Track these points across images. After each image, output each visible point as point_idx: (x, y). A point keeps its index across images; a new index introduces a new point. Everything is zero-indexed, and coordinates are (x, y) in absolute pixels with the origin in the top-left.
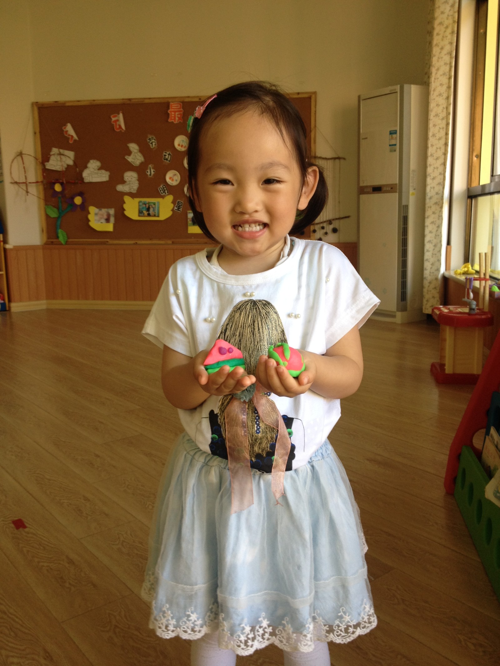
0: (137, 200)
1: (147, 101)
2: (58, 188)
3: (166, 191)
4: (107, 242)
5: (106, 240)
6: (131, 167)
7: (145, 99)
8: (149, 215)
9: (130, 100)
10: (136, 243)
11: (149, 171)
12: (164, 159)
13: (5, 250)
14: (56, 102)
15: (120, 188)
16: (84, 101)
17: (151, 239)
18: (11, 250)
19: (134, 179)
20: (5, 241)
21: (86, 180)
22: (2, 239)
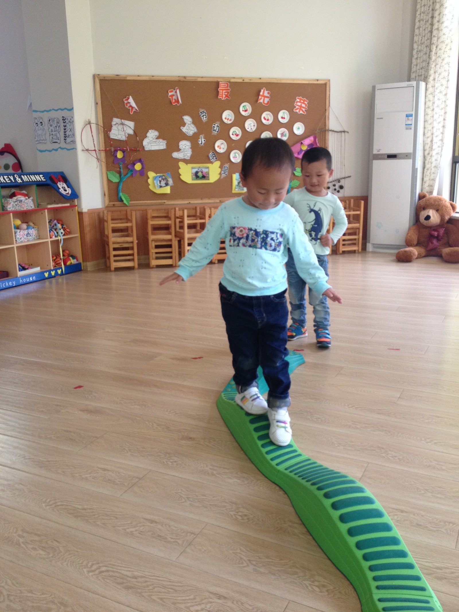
0: (190, 166)
1: (200, 80)
2: (120, 155)
3: (215, 158)
4: (165, 203)
5: (163, 201)
6: (185, 137)
7: (198, 77)
9: (185, 77)
10: (190, 203)
11: (200, 140)
12: (213, 130)
13: (80, 214)
14: (117, 75)
15: (175, 155)
16: (144, 76)
17: (202, 199)
18: (85, 213)
19: (187, 147)
20: (79, 205)
21: (146, 149)
22: (76, 204)
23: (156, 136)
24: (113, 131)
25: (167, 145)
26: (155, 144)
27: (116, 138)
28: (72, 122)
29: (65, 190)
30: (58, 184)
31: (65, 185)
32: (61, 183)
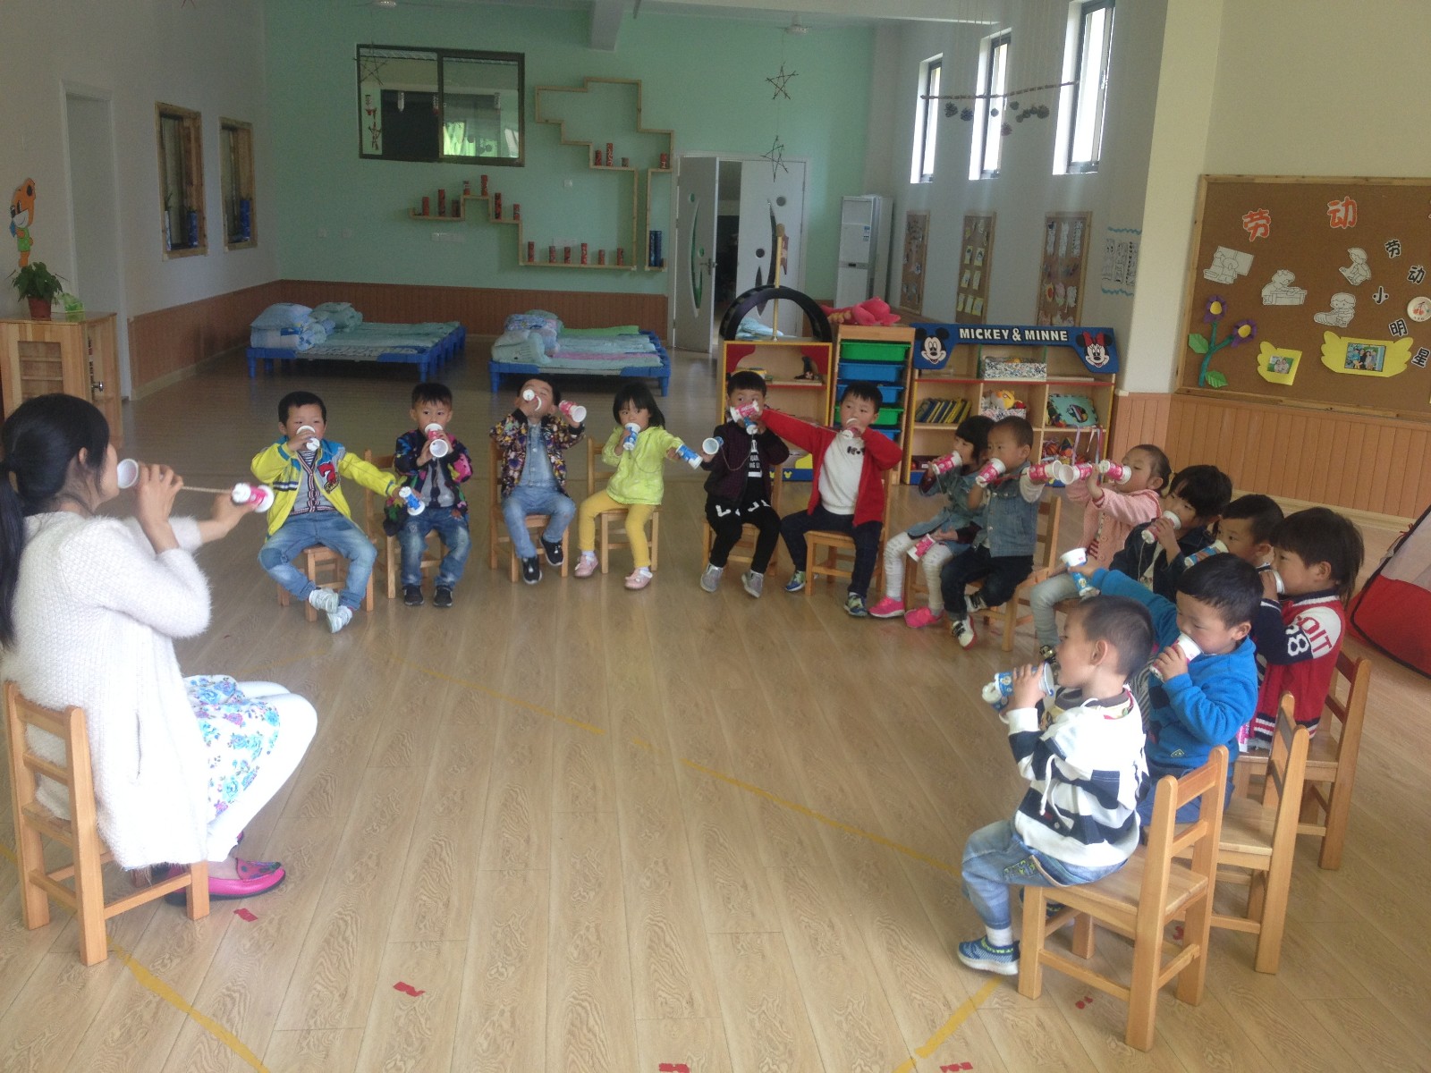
0: (1346, 340)
1: (1396, 183)
2: (1215, 308)
3: (1403, 331)
4: (1281, 401)
5: (1277, 397)
6: (1346, 286)
7: (1394, 178)
8: (1363, 367)
9: (1367, 179)
10: (1331, 408)
11: (1378, 295)
12: (1410, 278)
13: (1115, 398)
14: (1239, 176)
15: (1320, 318)
16: (1288, 176)
17: (1358, 406)
18: (1124, 398)
19: (1347, 306)
20: (1118, 385)
21: (1266, 302)
22: (1113, 382)
23: (1289, 281)
24: (1213, 268)
25: (1307, 299)
26: (1284, 296)
27: (1216, 280)
28: (1137, 252)
29: (1097, 358)
30: (1089, 350)
31: (1102, 351)
32: (1096, 347)
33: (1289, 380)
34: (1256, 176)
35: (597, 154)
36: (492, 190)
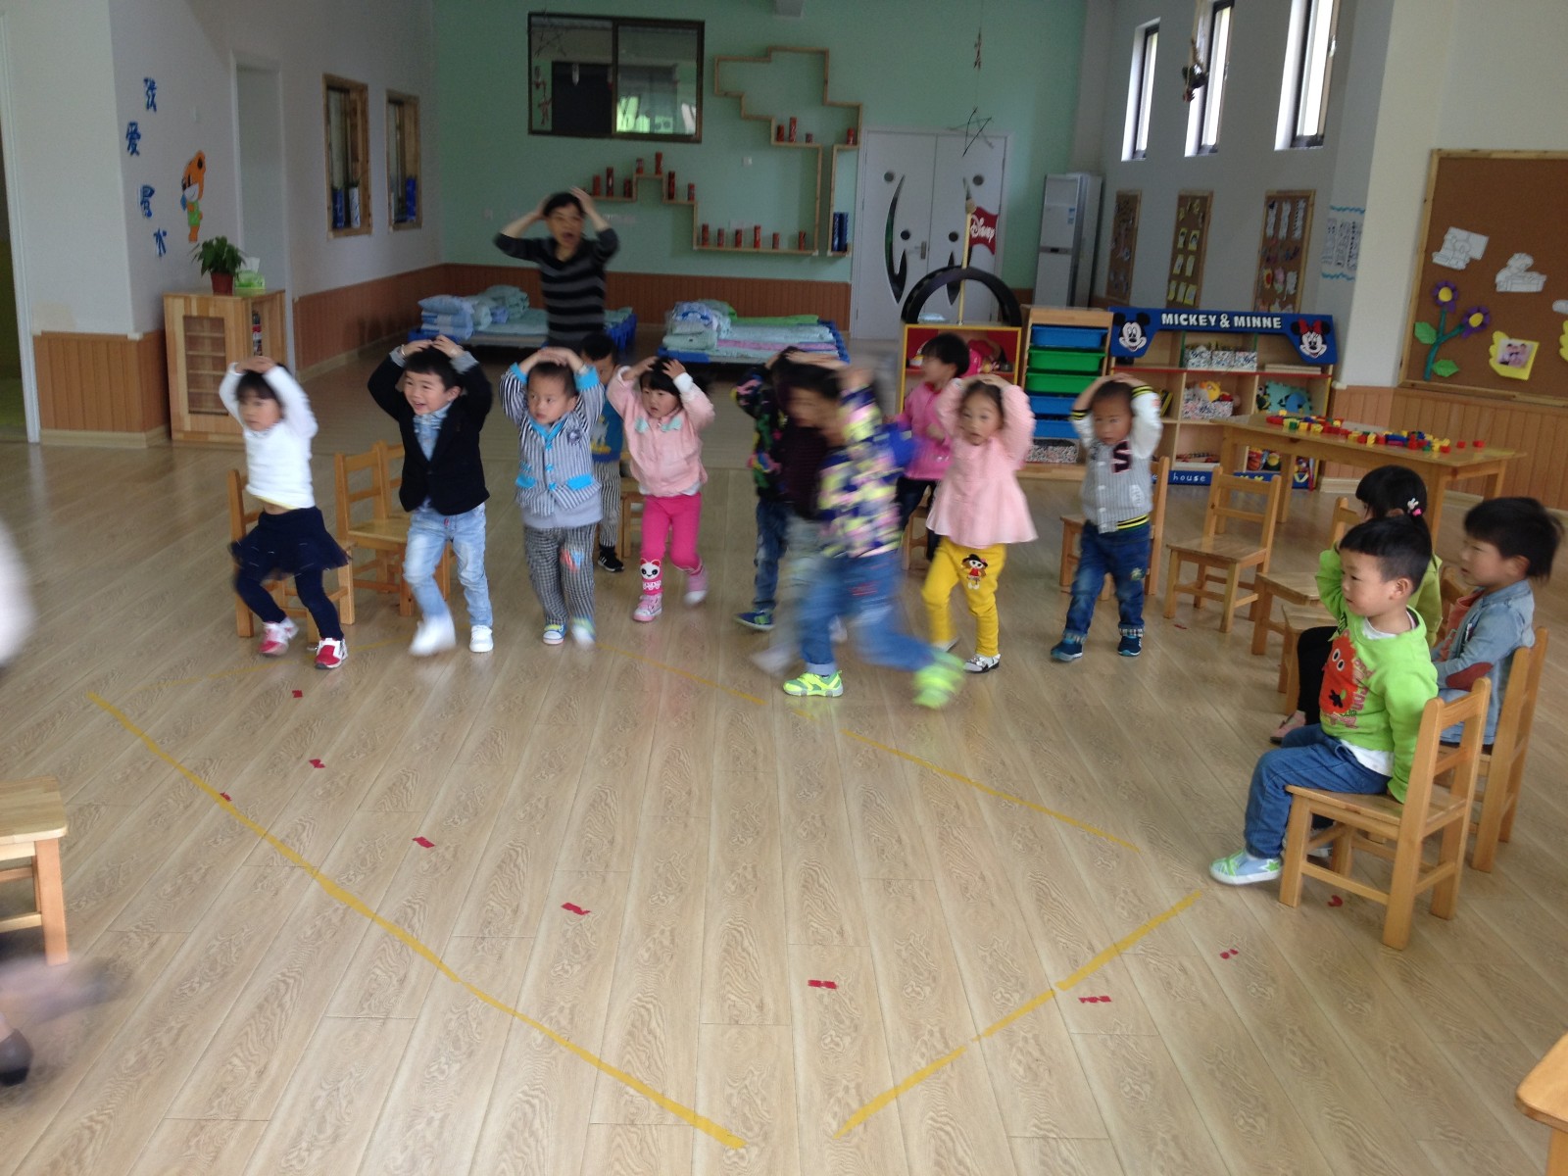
2: (1445, 295)
4: (1514, 397)
5: (1512, 393)
13: (1332, 391)
14: (1474, 151)
15: (1560, 306)
16: (1527, 152)
18: (1342, 391)
20: (1335, 377)
21: (1501, 288)
22: (1330, 373)
23: (1527, 265)
24: (1443, 251)
25: (1546, 285)
26: (1520, 281)
27: (1446, 264)
28: (1360, 233)
29: (1313, 347)
30: (1305, 339)
31: (1319, 339)
32: (1312, 336)
33: (1524, 374)
34: (1493, 152)
35: (780, 129)
36: (666, 167)
